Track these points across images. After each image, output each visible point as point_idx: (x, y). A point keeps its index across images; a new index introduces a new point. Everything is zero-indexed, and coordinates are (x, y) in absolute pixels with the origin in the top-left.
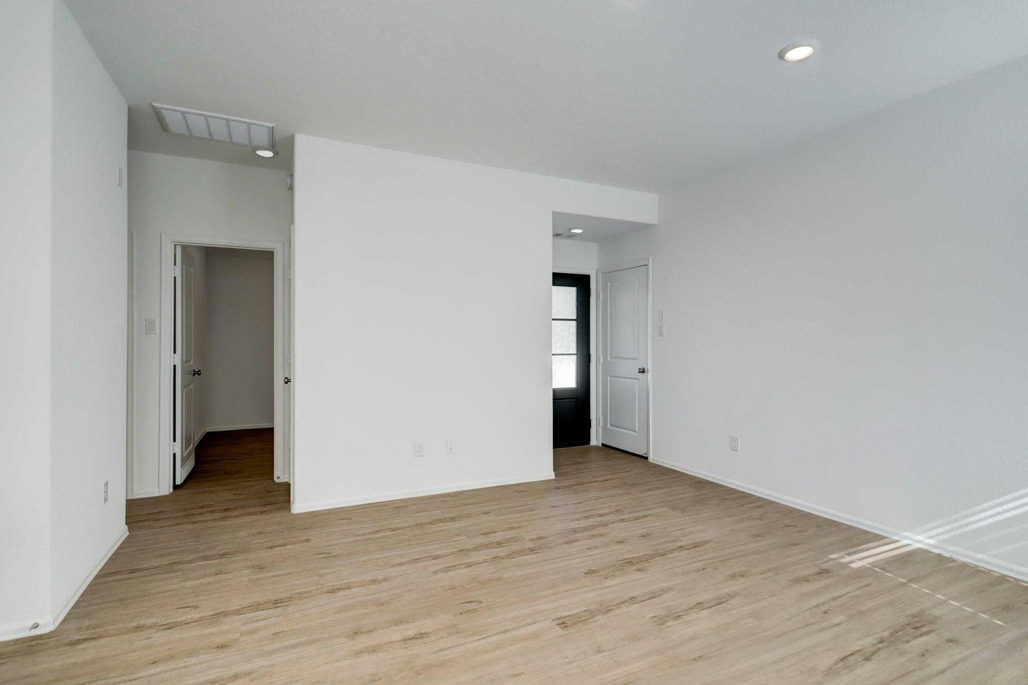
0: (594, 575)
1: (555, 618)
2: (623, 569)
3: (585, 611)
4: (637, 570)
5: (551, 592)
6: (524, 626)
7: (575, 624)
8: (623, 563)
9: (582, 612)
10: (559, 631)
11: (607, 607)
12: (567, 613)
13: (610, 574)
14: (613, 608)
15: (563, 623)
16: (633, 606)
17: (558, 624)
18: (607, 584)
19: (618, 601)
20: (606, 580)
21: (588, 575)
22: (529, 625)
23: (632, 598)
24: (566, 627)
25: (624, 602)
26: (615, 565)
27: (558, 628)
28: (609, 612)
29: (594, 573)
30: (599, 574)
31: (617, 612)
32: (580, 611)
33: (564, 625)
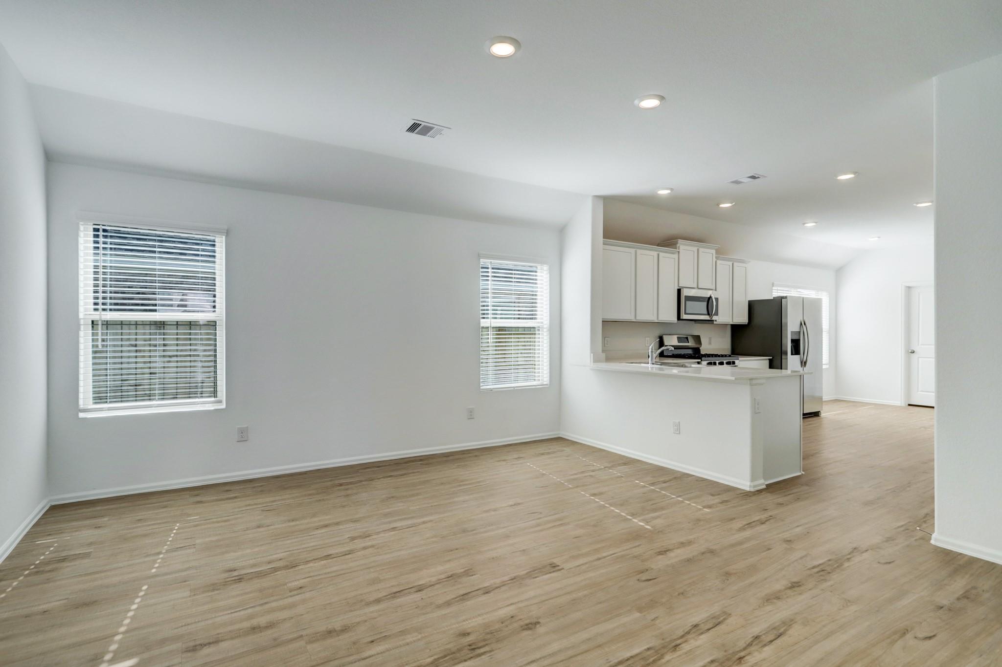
0: (527, 622)
1: (562, 571)
2: (488, 633)
3: (536, 577)
4: (469, 634)
5: (574, 596)
6: (586, 563)
7: (544, 567)
8: (484, 646)
9: (538, 577)
10: (556, 561)
11: (514, 582)
12: (552, 575)
13: (506, 623)
14: (509, 582)
15: (554, 567)
16: (488, 585)
17: (558, 566)
18: (512, 608)
19: (503, 588)
20: (512, 616)
21: (535, 620)
22: (582, 564)
23: (487, 593)
24: (550, 565)
25: (497, 588)
26: (498, 641)
27: (558, 564)
28: (513, 577)
29: (527, 625)
30: (522, 623)
31: (506, 578)
32: (541, 577)
33: (554, 565)
